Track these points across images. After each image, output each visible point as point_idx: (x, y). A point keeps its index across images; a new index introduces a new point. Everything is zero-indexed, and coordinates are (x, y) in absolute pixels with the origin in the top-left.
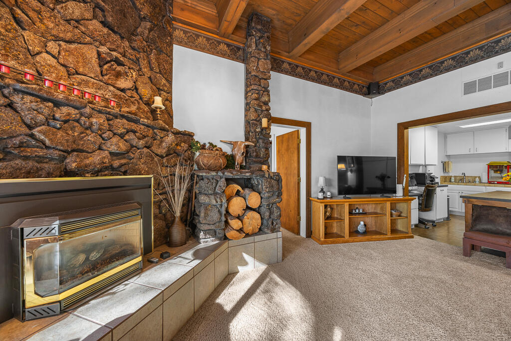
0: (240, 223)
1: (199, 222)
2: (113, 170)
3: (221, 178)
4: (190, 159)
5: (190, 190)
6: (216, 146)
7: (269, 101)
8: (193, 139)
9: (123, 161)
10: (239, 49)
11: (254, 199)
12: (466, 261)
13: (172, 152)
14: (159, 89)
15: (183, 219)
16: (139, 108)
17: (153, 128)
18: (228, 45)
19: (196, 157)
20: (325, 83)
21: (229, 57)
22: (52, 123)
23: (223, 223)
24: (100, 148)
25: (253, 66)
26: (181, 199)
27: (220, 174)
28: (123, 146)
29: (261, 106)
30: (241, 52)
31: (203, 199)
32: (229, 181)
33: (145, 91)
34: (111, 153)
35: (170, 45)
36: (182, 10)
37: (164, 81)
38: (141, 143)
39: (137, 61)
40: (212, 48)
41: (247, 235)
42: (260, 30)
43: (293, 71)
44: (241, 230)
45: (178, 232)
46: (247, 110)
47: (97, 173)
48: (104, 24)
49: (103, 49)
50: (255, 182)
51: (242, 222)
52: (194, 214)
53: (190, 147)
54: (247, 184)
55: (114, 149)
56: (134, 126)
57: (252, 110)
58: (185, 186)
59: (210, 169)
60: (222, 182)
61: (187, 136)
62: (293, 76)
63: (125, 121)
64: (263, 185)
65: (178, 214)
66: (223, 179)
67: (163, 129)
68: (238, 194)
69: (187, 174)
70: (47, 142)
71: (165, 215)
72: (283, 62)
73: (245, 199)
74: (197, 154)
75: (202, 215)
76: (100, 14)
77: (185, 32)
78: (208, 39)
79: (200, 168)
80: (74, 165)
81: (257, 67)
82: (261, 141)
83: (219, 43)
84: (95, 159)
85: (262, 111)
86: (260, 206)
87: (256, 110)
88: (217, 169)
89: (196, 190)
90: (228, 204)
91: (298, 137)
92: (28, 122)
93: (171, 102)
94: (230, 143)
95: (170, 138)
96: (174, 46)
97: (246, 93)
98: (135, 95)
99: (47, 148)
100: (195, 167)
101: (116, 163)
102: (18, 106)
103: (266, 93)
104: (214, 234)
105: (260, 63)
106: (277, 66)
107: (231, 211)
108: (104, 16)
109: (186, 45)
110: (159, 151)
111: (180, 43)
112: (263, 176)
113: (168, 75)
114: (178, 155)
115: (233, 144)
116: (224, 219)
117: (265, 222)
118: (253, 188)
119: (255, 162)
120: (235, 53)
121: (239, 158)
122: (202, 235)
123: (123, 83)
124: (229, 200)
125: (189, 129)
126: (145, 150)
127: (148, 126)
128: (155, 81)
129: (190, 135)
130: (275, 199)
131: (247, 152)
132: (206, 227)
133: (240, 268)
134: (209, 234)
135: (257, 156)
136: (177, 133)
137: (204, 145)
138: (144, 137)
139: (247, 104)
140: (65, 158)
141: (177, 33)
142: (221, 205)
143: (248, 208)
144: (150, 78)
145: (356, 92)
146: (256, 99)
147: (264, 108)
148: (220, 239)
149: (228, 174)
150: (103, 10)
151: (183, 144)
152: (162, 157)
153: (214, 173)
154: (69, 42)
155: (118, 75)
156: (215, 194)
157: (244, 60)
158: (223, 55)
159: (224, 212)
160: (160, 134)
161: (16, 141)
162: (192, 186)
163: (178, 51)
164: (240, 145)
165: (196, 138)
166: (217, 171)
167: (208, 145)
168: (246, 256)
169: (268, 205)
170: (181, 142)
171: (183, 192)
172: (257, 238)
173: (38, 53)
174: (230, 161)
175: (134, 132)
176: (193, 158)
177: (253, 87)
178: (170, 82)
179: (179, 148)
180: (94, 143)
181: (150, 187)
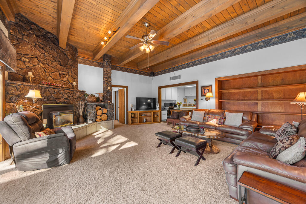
0: (100, 117)
1: (88, 117)
2: (65, 102)
3: (94, 104)
4: (84, 99)
5: (84, 108)
6: (93, 95)
7: (111, 81)
8: (85, 93)
9: (67, 100)
10: (101, 63)
11: (105, 111)
12: (168, 126)
13: (79, 97)
14: (74, 78)
15: (83, 116)
16: (69, 85)
17: (73, 91)
18: (97, 63)
19: (86, 98)
20: (133, 73)
21: (97, 66)
22: (55, 93)
23: (95, 117)
24: (62, 98)
25: (105, 70)
26: (82, 111)
27: (94, 103)
28: (67, 97)
29: (108, 83)
30: (102, 64)
31: (88, 110)
32: (97, 105)
33: (71, 81)
34: (65, 99)
35: (77, 64)
36: (81, 54)
37: (75, 76)
38: (71, 95)
39: (68, 72)
40: (91, 64)
41: (102, 121)
42: (107, 59)
43: (121, 69)
44: (101, 119)
45: (81, 119)
46: (104, 83)
47: (62, 103)
48: (60, 65)
49: (60, 72)
50: (106, 106)
51: (101, 117)
52: (86, 115)
53: (84, 95)
54: (104, 106)
55: (65, 97)
56: (69, 91)
57: (105, 84)
58: (83, 107)
59: (91, 102)
60: (95, 106)
61: (83, 92)
62: (121, 71)
63: (67, 90)
64: (108, 106)
65: (81, 114)
66: (95, 105)
67: (76, 91)
68: (100, 109)
69: (83, 103)
70: (54, 97)
71: (77, 115)
72: (117, 67)
73: (102, 111)
74: (87, 97)
75: (89, 114)
76: (59, 62)
77: (82, 59)
78: (90, 61)
79: (88, 102)
80: (58, 101)
81: (107, 70)
82: (108, 93)
83: (94, 62)
84: (62, 100)
85: (109, 84)
86: (107, 113)
87: (106, 84)
88: (93, 102)
89: (86, 108)
90: (96, 112)
91: (124, 91)
92: (51, 93)
93: (78, 81)
94: (98, 94)
95: (78, 93)
96: (78, 64)
97: (104, 78)
98: (68, 82)
99: (54, 98)
100: (86, 101)
101: (66, 101)
102: (50, 90)
103: (110, 78)
104: (92, 120)
105: (108, 69)
106: (115, 68)
107: (97, 114)
108: (61, 63)
109: (82, 63)
110: (75, 97)
111: (80, 63)
112: (108, 104)
113: (76, 74)
114: (81, 98)
115: (99, 94)
116: (95, 116)
117: (109, 117)
118: (105, 108)
119: (106, 100)
120: (99, 65)
121: (101, 99)
122: (88, 120)
123: (65, 79)
124: (97, 111)
125: (84, 90)
126: (72, 97)
127: (72, 91)
128: (73, 76)
129: (84, 92)
130: (112, 111)
131: (104, 97)
132: (90, 118)
133: (100, 130)
134: (91, 120)
135: (107, 98)
136: (80, 92)
137: (89, 95)
138: (71, 94)
139: (104, 81)
140: (56, 100)
141: (79, 60)
142: (94, 112)
143: (103, 113)
144: (72, 76)
145: (146, 75)
146: (106, 80)
147: (109, 83)
148: (94, 122)
149: (96, 103)
150: (60, 62)
151: (82, 95)
152: (76, 99)
153: (92, 103)
154: (53, 72)
155: (64, 77)
156: (92, 109)
157: (103, 67)
158: (95, 66)
159: (95, 114)
160: (75, 92)
161: (50, 97)
162: (85, 107)
163: (80, 65)
164: (101, 94)
165: (86, 93)
166: (93, 103)
167: (90, 95)
168: (102, 127)
169: (110, 112)
170: (81, 94)
171: (82, 109)
172: (106, 122)
173: (49, 77)
174: (98, 99)
175: (69, 93)
176: (85, 98)
177: (105, 77)
178: (77, 75)
179: (81, 96)
180: (61, 96)
181: (73, 107)
